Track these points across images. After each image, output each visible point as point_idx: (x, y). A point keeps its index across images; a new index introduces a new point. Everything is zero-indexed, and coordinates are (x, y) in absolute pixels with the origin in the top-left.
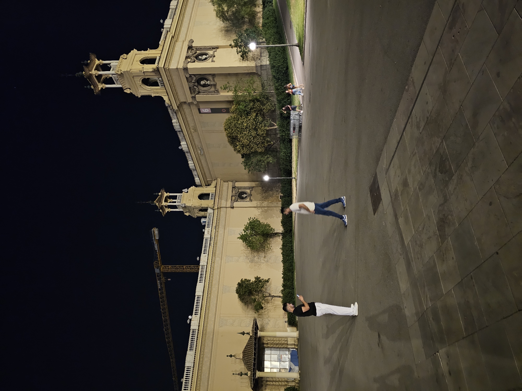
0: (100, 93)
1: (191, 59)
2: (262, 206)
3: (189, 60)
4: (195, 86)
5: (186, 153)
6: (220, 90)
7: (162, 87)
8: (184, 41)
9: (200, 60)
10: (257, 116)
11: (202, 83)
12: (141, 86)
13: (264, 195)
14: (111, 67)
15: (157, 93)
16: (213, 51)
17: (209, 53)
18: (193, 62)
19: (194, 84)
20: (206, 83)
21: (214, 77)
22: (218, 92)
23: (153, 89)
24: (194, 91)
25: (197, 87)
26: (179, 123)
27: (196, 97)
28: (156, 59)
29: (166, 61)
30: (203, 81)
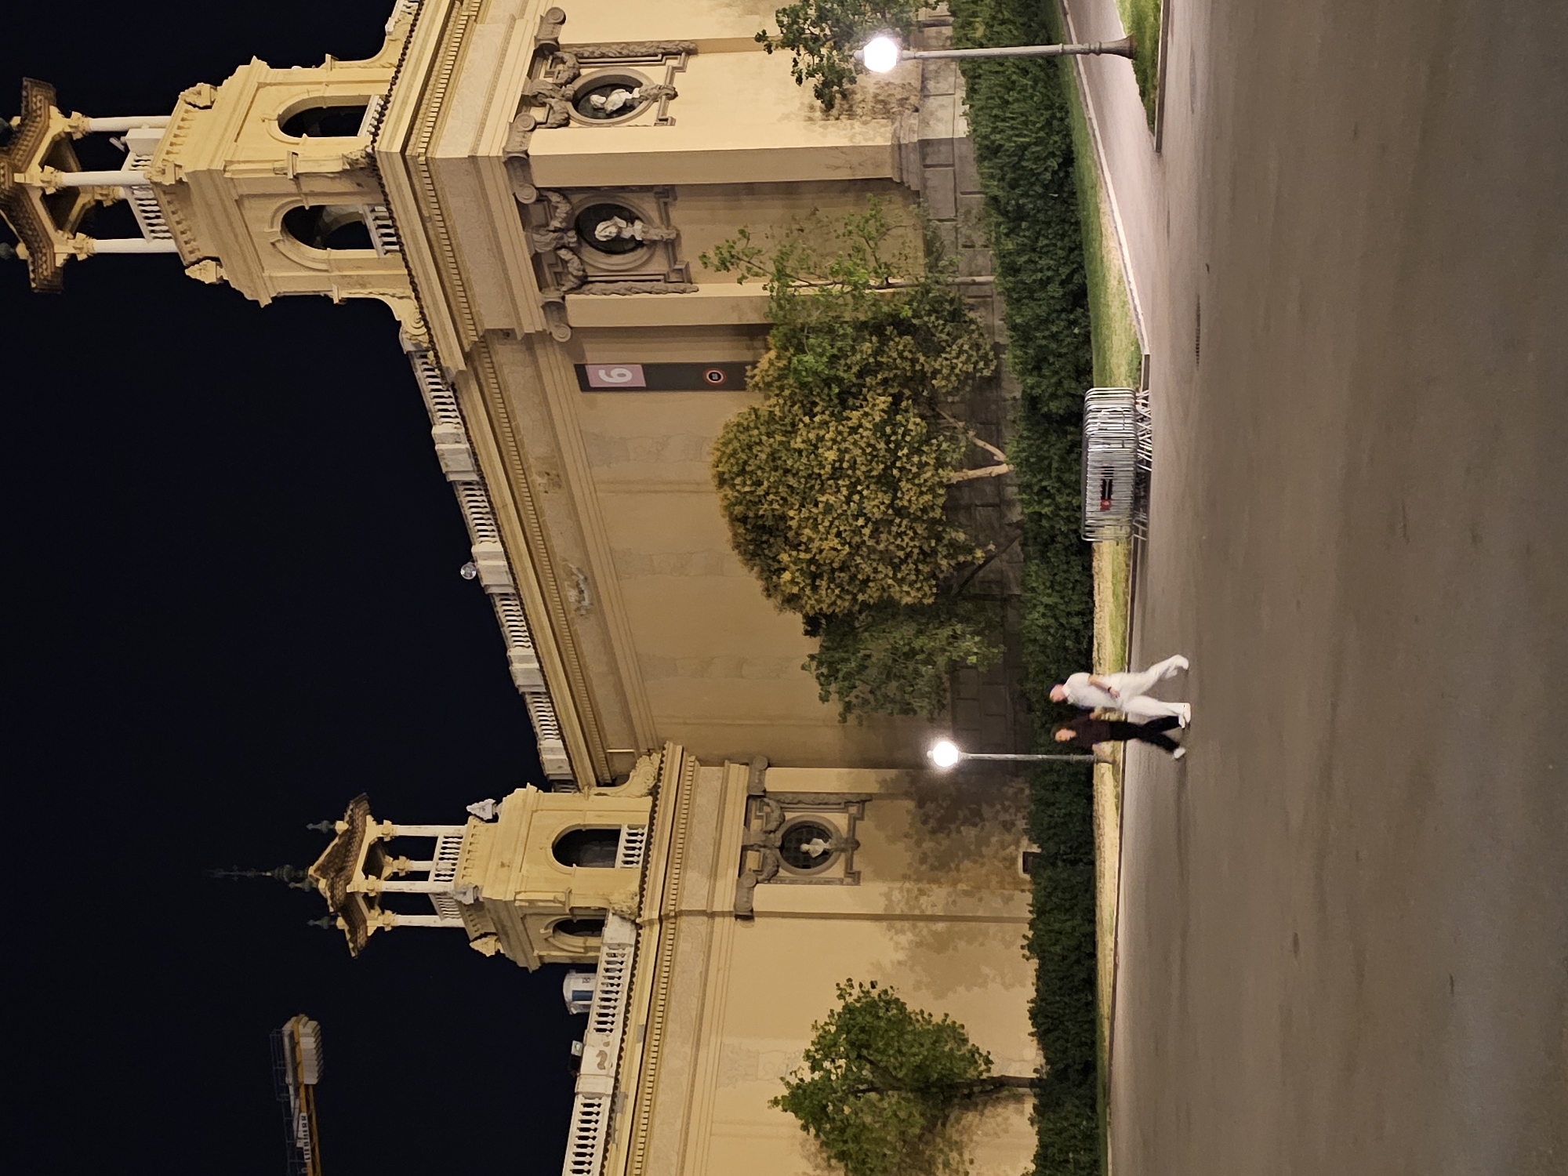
0: (58, 281)
1: (551, 107)
2: (917, 912)
3: (538, 114)
4: (564, 247)
5: (497, 600)
6: (696, 267)
7: (388, 252)
8: (513, 19)
9: (598, 112)
10: (895, 407)
11: (603, 234)
12: (280, 246)
13: (928, 845)
14: (127, 150)
15: (362, 282)
16: (663, 69)
17: (647, 78)
18: (560, 126)
19: (562, 238)
20: (626, 234)
21: (665, 203)
22: (684, 278)
23: (339, 264)
24: (556, 273)
25: (574, 254)
26: (469, 440)
27: (567, 304)
28: (366, 107)
29: (418, 122)
30: (609, 223)
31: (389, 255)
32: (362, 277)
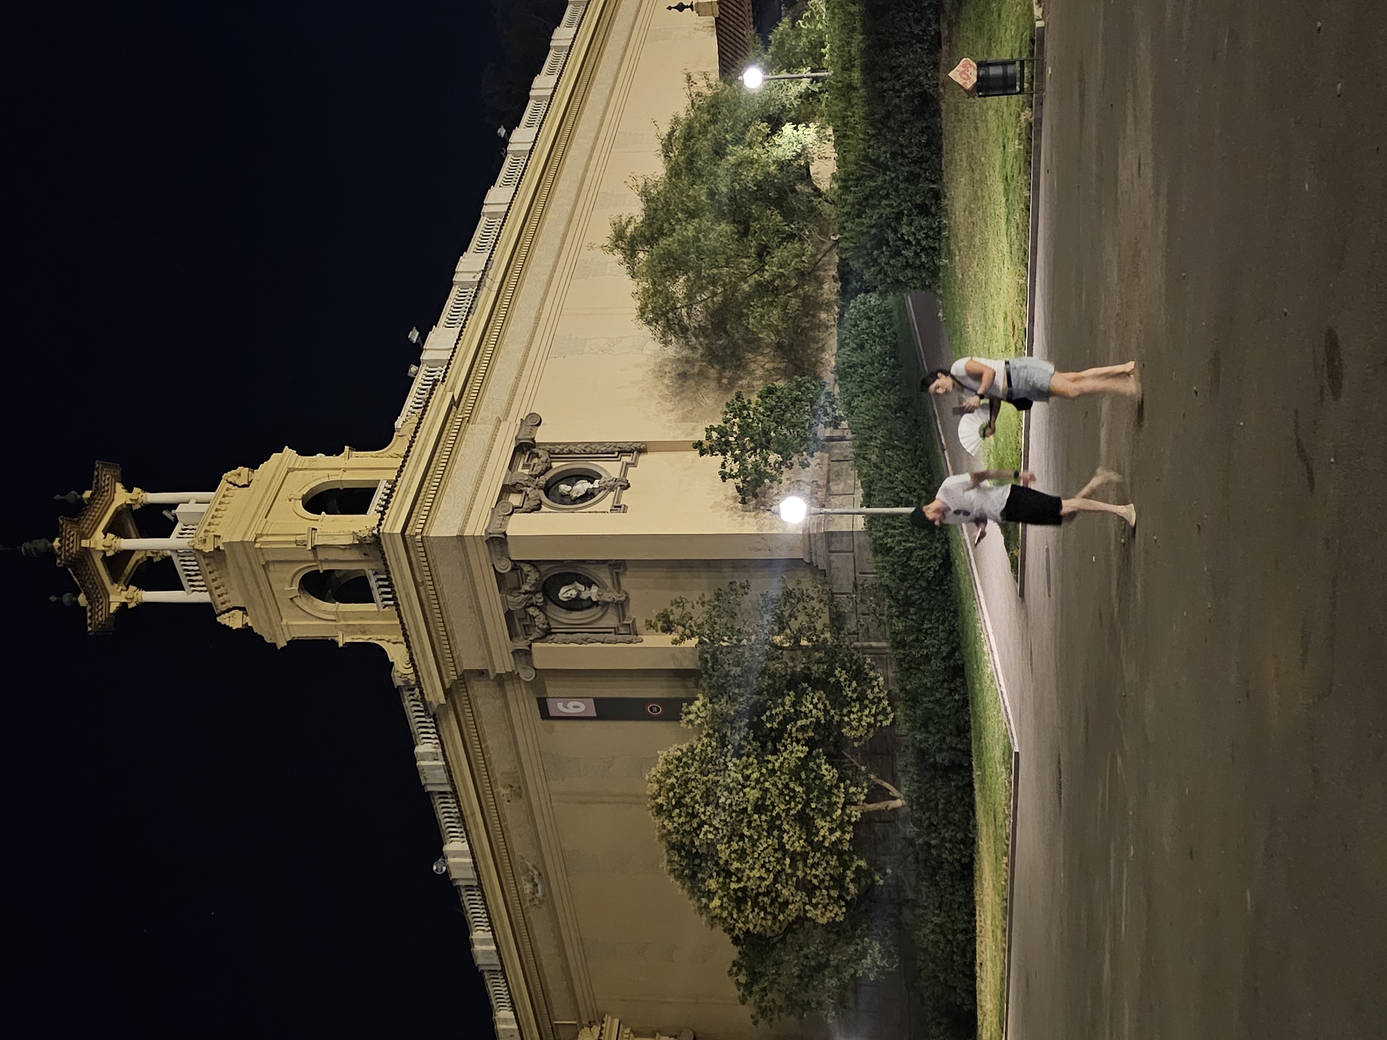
0: (110, 624)
1: (527, 495)
3: (515, 500)
4: (532, 605)
5: (463, 890)
6: (640, 624)
7: (386, 606)
8: (498, 422)
9: (565, 500)
11: (565, 595)
12: (297, 601)
14: (176, 521)
15: (363, 630)
16: (619, 465)
17: (605, 471)
18: (532, 511)
19: (531, 598)
20: (584, 596)
21: (617, 574)
22: (632, 630)
23: (345, 616)
24: (524, 626)
25: (541, 611)
26: (445, 760)
27: (533, 651)
28: (376, 489)
29: (417, 507)
30: (571, 587)
31: (387, 608)
32: (364, 626)
